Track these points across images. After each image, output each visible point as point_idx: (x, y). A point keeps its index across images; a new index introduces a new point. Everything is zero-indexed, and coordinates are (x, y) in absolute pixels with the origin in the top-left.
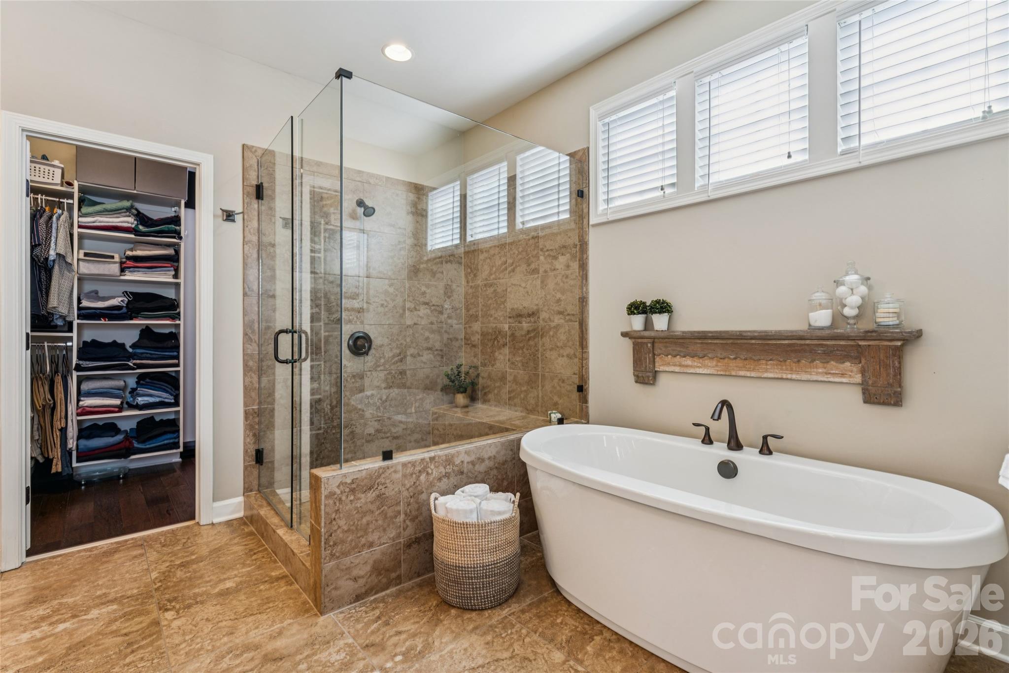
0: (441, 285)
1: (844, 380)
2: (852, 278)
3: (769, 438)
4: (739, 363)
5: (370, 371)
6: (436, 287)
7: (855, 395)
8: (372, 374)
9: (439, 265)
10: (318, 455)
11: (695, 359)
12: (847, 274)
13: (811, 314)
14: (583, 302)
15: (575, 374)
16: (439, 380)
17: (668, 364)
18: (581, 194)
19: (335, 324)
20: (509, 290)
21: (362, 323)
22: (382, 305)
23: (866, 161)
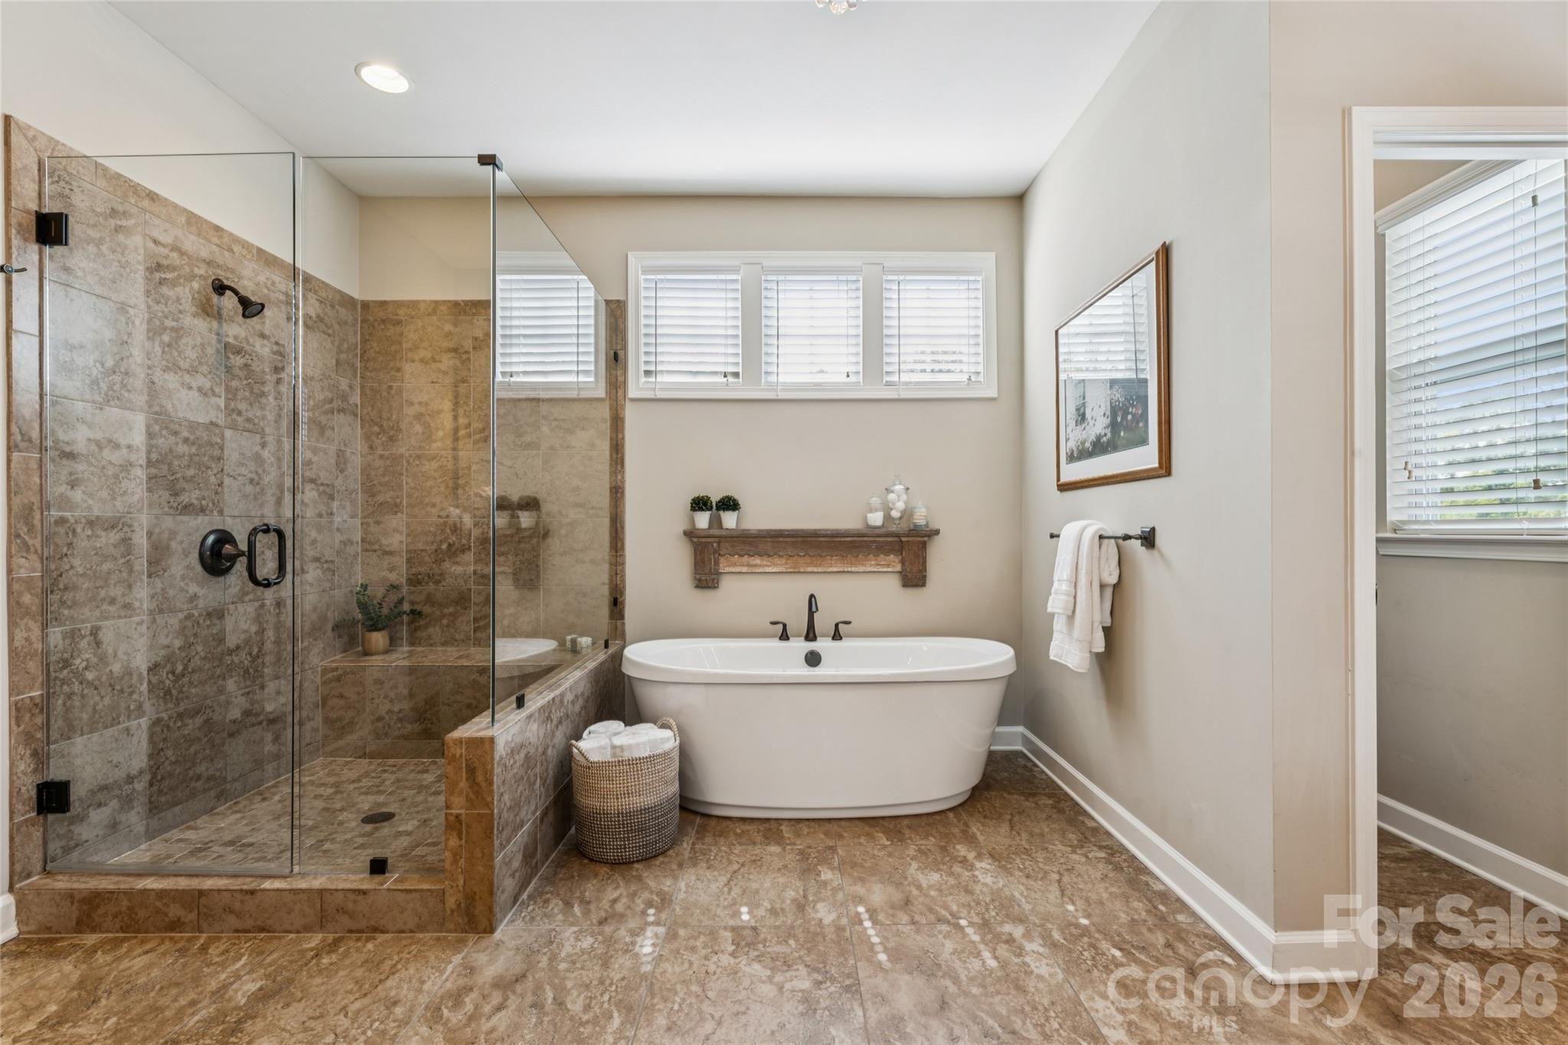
0: (332, 449)
1: (889, 570)
2: (899, 488)
3: (840, 626)
4: (808, 559)
5: (233, 603)
6: (326, 454)
7: (893, 583)
8: (236, 608)
9: (329, 416)
10: (154, 775)
11: (765, 558)
12: (894, 485)
13: (869, 515)
14: (616, 493)
15: (604, 584)
16: (329, 614)
17: (735, 565)
18: (615, 359)
19: (180, 514)
20: (474, 467)
21: (221, 512)
22: (252, 481)
23: (905, 395)
